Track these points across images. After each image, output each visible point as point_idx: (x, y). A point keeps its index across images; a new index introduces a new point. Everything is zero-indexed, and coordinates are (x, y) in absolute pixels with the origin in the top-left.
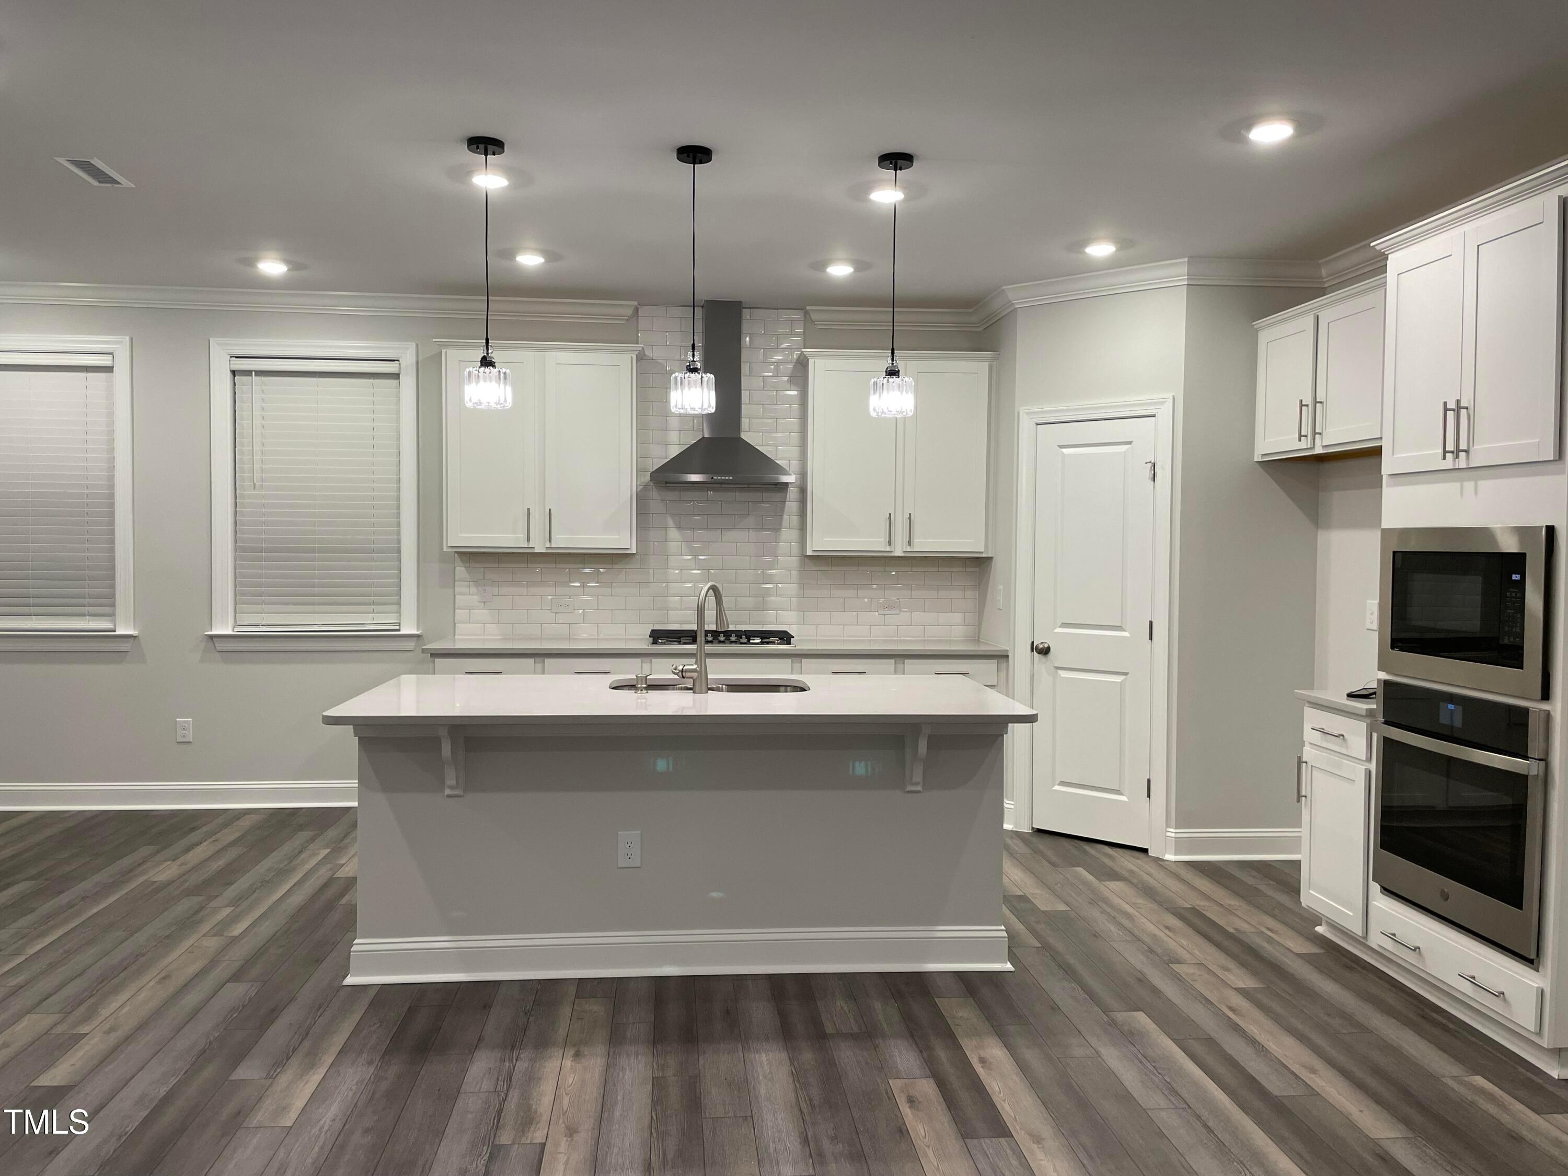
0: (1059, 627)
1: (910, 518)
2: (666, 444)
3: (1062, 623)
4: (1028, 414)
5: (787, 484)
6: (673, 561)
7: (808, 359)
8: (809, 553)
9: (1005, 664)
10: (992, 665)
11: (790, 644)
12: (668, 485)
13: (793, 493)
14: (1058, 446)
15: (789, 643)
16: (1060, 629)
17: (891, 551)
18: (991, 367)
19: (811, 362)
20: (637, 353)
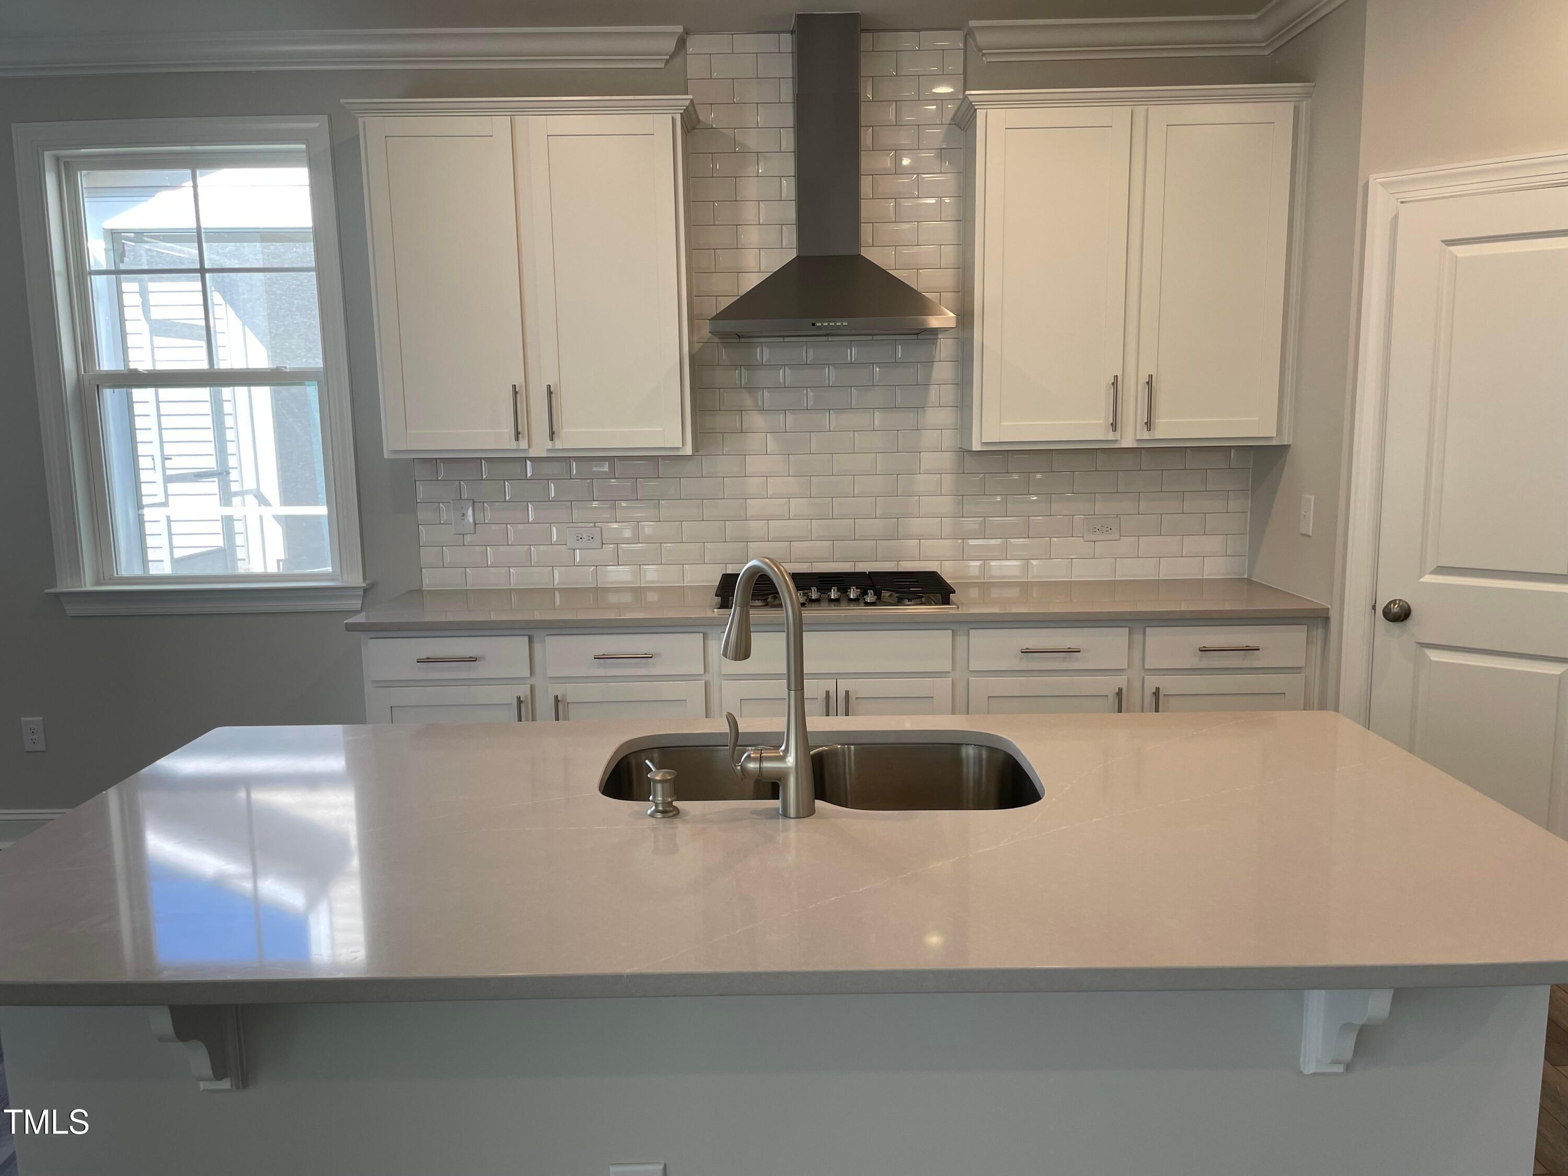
0: (1431, 573)
1: (1149, 383)
2: (739, 272)
3: (1438, 567)
4: (1383, 185)
5: (935, 331)
6: (754, 464)
7: (976, 110)
8: (976, 447)
9: (1320, 631)
10: (1296, 636)
11: (948, 603)
12: (742, 340)
13: (945, 347)
14: (1443, 241)
15: (946, 601)
16: (1433, 576)
17: (1115, 441)
18: (1296, 111)
19: (980, 114)
20: (682, 111)
